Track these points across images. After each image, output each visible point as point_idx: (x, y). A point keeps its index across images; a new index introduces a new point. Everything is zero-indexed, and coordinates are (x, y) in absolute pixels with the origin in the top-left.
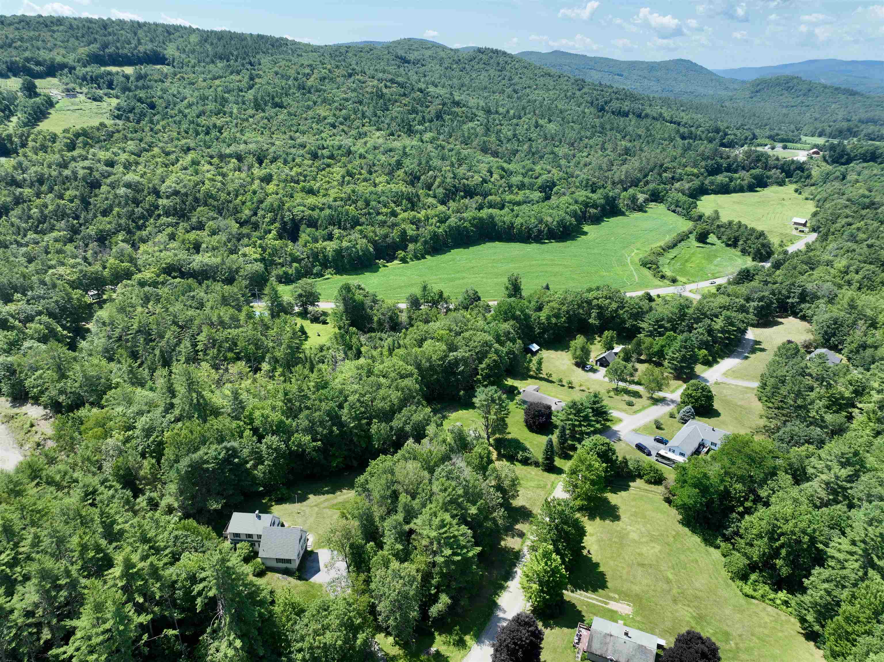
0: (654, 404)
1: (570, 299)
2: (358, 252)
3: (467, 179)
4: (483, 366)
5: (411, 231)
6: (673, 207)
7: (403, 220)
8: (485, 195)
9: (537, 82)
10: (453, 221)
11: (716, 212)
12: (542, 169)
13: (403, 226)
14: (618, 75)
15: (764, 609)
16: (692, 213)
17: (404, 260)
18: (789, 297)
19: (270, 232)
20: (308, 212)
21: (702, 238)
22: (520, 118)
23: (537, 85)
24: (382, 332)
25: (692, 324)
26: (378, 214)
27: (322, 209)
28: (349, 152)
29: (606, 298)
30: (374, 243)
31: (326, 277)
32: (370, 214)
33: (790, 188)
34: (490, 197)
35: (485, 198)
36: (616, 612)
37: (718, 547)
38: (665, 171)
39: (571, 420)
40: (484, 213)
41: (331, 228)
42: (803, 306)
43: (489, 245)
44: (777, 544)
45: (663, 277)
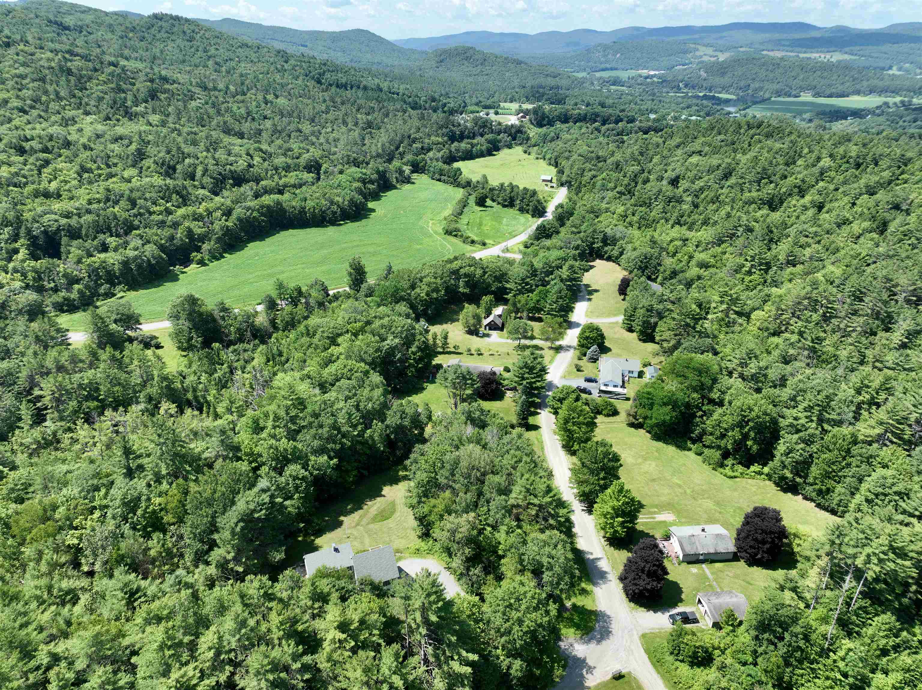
0: (557, 352)
1: (440, 272)
2: (149, 260)
3: (231, 165)
4: (414, 349)
5: (198, 229)
6: (437, 176)
7: (184, 217)
8: (257, 180)
9: (238, 54)
10: (238, 212)
11: (485, 177)
12: (300, 148)
13: (187, 224)
14: (302, 46)
15: (747, 483)
16: (459, 180)
17: (202, 263)
18: (594, 243)
19: (16, 251)
20: (63, 221)
21: (481, 203)
22: (244, 94)
23: (238, 57)
24: (244, 342)
25: (544, 278)
26: (151, 213)
27: (79, 216)
28: (67, 144)
29: (470, 266)
30: (162, 248)
31: (119, 295)
32: (141, 214)
33: (518, 150)
34: (263, 183)
35: (258, 184)
36: (664, 522)
37: (690, 449)
38: (414, 142)
39: (528, 378)
40: (267, 200)
41: (101, 236)
42: (606, 249)
43: (284, 234)
44: (746, 430)
45: (473, 242)
